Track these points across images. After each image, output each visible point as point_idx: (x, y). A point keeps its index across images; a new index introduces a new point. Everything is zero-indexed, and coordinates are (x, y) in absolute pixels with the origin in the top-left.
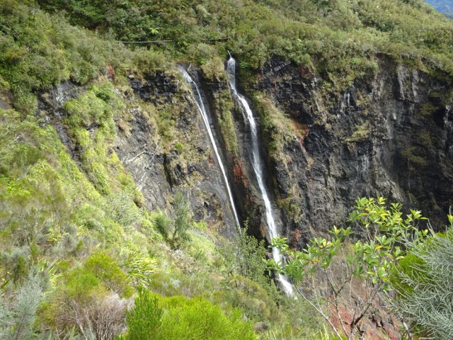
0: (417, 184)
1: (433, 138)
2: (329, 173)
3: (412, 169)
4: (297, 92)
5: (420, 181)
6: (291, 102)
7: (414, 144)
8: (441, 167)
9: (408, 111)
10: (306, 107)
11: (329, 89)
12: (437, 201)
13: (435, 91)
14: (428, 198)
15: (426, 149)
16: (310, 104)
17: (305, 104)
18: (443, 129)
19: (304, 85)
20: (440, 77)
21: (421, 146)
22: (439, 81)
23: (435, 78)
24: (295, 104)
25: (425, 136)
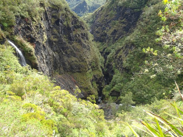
0: (57, 48)
1: (57, 30)
2: (44, 58)
3: (54, 43)
4: (27, 30)
5: (57, 47)
6: (26, 35)
7: (53, 34)
8: (62, 40)
9: (49, 23)
10: (32, 35)
11: (35, 25)
12: (63, 51)
13: (53, 13)
14: (61, 51)
15: (57, 35)
16: (33, 33)
17: (31, 34)
18: (59, 26)
19: (29, 26)
20: (55, 8)
21: (55, 34)
22: (54, 9)
23: (53, 8)
24: (28, 36)
25: (55, 30)
